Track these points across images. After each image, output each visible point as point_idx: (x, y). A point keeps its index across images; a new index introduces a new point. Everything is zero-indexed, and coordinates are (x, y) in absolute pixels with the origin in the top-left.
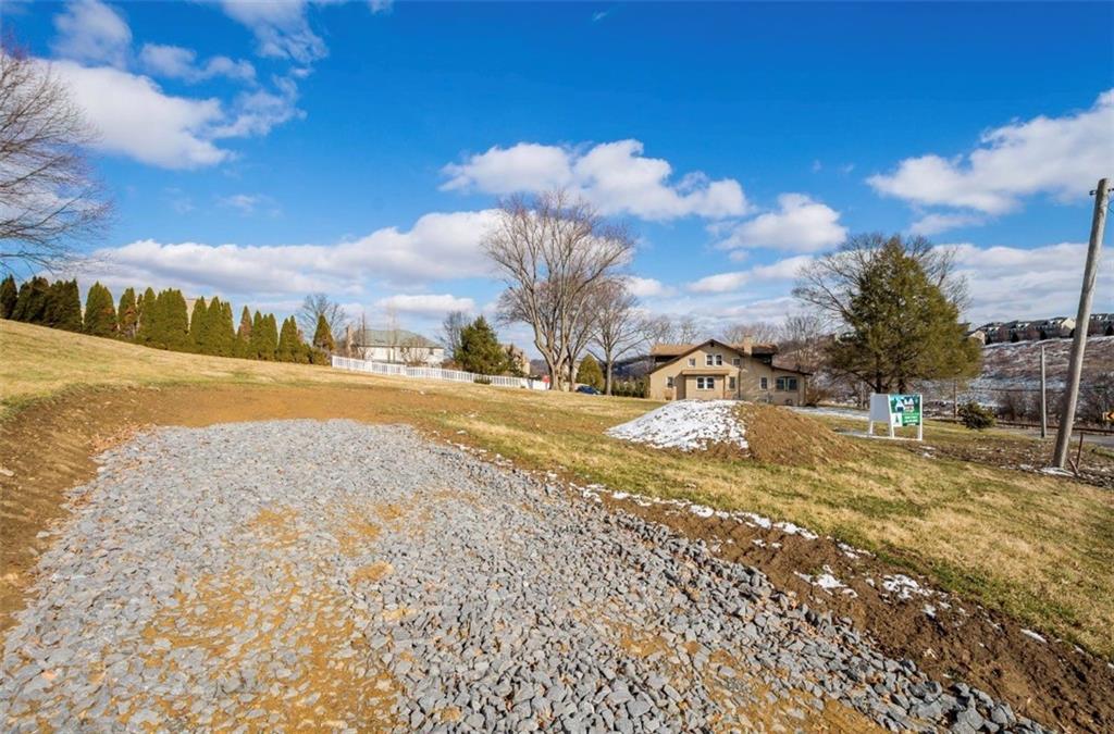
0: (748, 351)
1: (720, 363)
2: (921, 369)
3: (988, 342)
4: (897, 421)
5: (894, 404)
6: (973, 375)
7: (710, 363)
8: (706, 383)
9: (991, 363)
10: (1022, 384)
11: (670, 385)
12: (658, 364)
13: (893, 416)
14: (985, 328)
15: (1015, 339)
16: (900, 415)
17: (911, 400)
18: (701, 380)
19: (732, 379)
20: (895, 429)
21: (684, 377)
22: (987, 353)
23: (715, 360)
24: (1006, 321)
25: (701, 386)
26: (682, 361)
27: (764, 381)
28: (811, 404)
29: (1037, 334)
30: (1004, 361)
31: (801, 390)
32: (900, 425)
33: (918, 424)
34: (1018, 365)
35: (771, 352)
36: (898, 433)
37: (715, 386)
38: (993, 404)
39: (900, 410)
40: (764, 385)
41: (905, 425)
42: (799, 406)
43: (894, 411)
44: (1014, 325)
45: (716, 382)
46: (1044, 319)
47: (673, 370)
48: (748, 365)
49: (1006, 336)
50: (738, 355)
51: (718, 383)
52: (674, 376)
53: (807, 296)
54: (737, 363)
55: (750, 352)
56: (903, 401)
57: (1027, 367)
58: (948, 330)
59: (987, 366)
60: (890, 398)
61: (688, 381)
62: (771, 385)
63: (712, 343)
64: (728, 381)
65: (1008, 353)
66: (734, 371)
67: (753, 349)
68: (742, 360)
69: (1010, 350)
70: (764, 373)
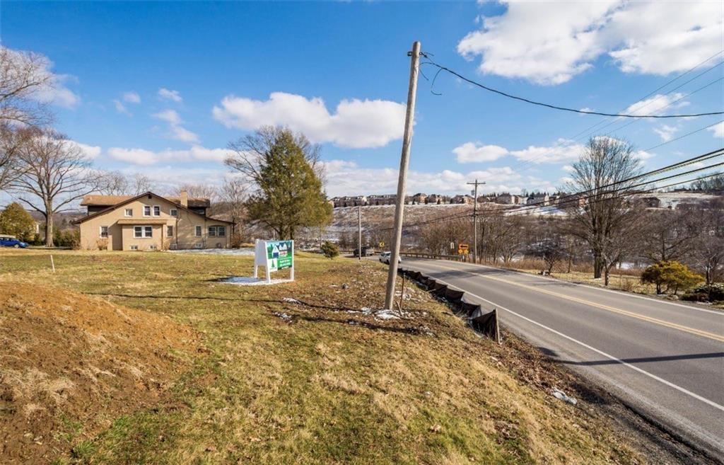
0: (184, 203)
1: (158, 213)
2: (302, 220)
3: (335, 206)
4: (273, 266)
5: (270, 250)
6: (329, 224)
7: (148, 213)
8: (143, 232)
9: (336, 218)
10: (348, 229)
11: (105, 234)
12: (91, 213)
13: (269, 262)
14: (334, 200)
15: (345, 206)
16: (275, 260)
17: (285, 245)
18: (138, 229)
19: (170, 228)
20: (271, 273)
21: (119, 227)
22: (334, 212)
23: (153, 210)
24: (342, 196)
25: (139, 234)
26: (117, 211)
27: (199, 229)
28: (236, 246)
29: (353, 203)
30: (341, 217)
31: (228, 236)
32: (275, 270)
33: (290, 266)
34: (347, 218)
35: (205, 206)
36: (274, 276)
37: (153, 234)
38: (337, 240)
39: (276, 255)
40: (199, 233)
41: (279, 269)
42: (226, 248)
43: (270, 257)
44: (345, 198)
45: (154, 230)
46: (356, 196)
47: (109, 219)
48: (185, 216)
49: (342, 204)
50: (175, 207)
51: (156, 232)
52: (109, 225)
53: (235, 166)
54: (174, 213)
55: (186, 205)
56: (278, 247)
57: (350, 220)
58: (316, 195)
59: (335, 220)
60: (267, 245)
61: (124, 230)
62: (205, 231)
63: (150, 195)
64: (165, 228)
65: (343, 212)
66: (172, 221)
67: (189, 202)
68: (179, 212)
69: (344, 211)
70: (198, 222)
